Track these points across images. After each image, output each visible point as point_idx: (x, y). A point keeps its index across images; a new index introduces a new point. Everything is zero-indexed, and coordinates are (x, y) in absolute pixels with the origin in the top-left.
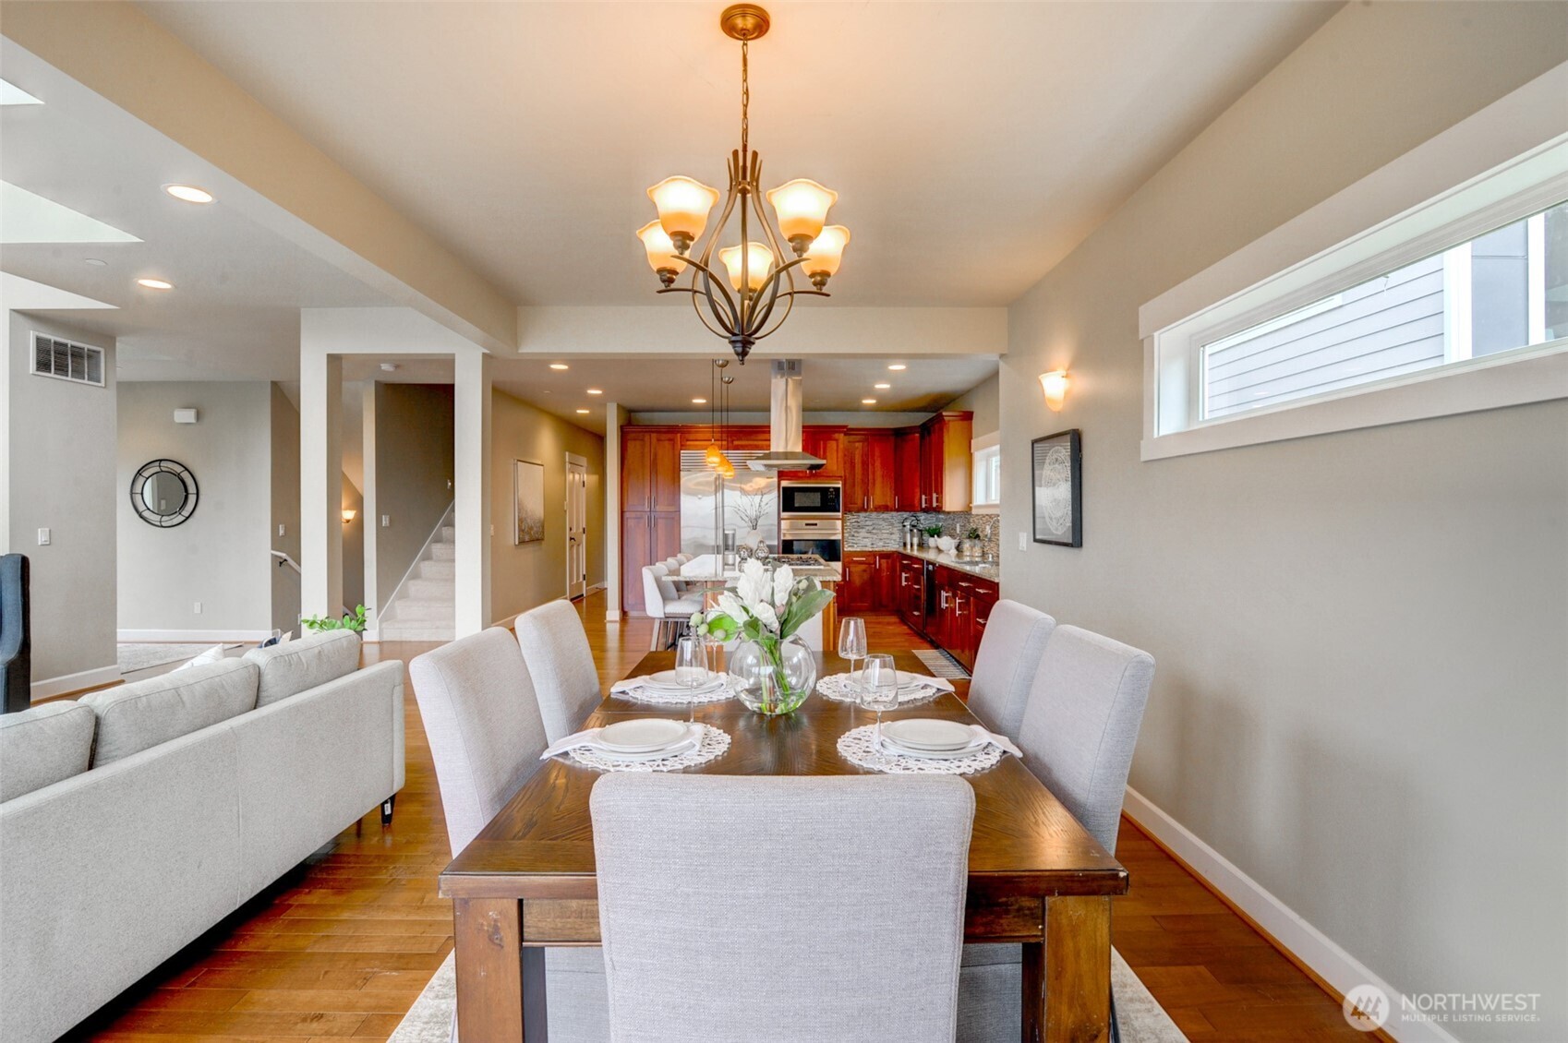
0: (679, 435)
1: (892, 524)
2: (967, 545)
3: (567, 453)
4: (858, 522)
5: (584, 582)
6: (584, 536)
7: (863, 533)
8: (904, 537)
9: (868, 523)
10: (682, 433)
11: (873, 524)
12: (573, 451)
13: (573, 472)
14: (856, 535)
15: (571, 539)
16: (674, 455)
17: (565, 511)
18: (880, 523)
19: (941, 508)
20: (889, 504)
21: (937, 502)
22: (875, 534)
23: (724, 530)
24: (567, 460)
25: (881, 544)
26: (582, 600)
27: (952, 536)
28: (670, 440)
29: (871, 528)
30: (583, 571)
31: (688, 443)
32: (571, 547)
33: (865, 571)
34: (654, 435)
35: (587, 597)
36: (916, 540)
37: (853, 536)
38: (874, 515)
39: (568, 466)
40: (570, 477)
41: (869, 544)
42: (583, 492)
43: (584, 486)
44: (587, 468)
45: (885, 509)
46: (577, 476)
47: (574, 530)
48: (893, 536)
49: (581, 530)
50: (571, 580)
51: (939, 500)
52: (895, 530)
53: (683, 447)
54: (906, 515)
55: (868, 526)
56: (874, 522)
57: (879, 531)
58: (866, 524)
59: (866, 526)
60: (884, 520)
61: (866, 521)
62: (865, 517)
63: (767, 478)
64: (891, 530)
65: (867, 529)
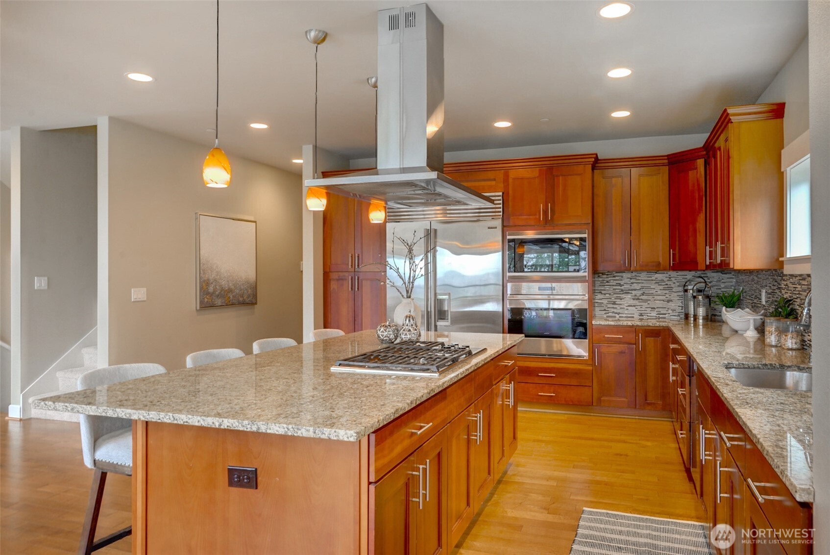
1: (670, 288)
2: (772, 327)
4: (620, 285)
7: (628, 299)
8: (686, 307)
9: (635, 286)
11: (642, 288)
14: (618, 302)
18: (652, 287)
19: (728, 264)
20: (661, 260)
21: (722, 256)
22: (646, 301)
23: (435, 294)
25: (654, 314)
27: (755, 308)
29: (638, 293)
33: (622, 353)
36: (701, 312)
37: (614, 303)
38: (643, 276)
41: (636, 316)
45: (657, 268)
48: (670, 304)
51: (725, 252)
52: (674, 296)
54: (689, 275)
55: (635, 290)
56: (643, 285)
57: (650, 298)
58: (632, 288)
59: (632, 290)
60: (658, 283)
61: (632, 283)
62: (631, 279)
63: (489, 228)
64: (667, 296)
65: (633, 294)
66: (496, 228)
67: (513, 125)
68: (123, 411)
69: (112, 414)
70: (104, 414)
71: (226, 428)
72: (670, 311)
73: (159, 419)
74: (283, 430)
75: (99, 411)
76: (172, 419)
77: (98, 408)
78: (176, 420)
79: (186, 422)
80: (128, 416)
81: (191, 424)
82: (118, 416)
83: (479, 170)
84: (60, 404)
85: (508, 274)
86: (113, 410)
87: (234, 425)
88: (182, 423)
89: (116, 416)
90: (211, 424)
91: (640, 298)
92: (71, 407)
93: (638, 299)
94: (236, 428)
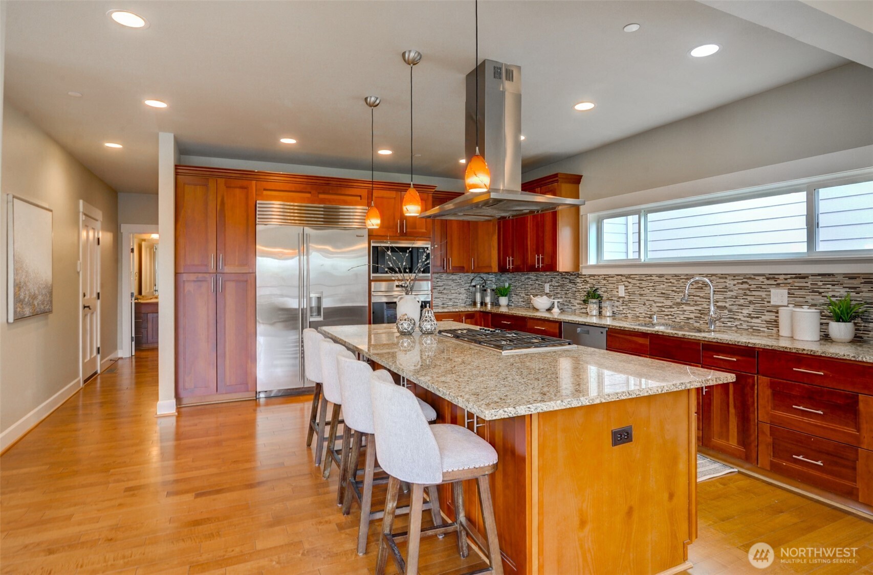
0: (254, 182)
3: (81, 202)
5: (99, 357)
6: (99, 302)
10: (257, 180)
12: (88, 200)
13: (87, 226)
15: (85, 307)
16: (247, 204)
17: (78, 273)
24: (81, 209)
26: (96, 379)
28: (242, 188)
30: (97, 343)
31: (265, 193)
32: (85, 316)
34: (221, 181)
35: (101, 373)
39: (82, 217)
40: (84, 234)
42: (98, 249)
43: (99, 244)
44: (102, 223)
46: (91, 234)
47: (88, 296)
49: (95, 295)
50: (84, 357)
53: (260, 196)
55: (440, 286)
56: (444, 283)
57: (448, 292)
58: (438, 285)
59: (438, 286)
60: (453, 280)
61: (438, 281)
62: (437, 278)
63: (357, 236)
64: (459, 290)
65: (438, 290)
66: (363, 236)
67: (393, 154)
68: (586, 399)
69: (577, 404)
70: (569, 406)
71: (666, 391)
72: (460, 301)
73: (618, 398)
74: (699, 384)
75: (564, 404)
76: (628, 395)
77: (562, 401)
78: (631, 395)
79: (639, 395)
80: (591, 402)
81: (642, 395)
82: (582, 404)
83: (341, 186)
84: (521, 407)
85: (372, 275)
86: (577, 400)
87: (671, 388)
88: (635, 396)
89: (580, 405)
90: (656, 391)
91: (443, 292)
92: (534, 408)
93: (441, 293)
94: (672, 390)
